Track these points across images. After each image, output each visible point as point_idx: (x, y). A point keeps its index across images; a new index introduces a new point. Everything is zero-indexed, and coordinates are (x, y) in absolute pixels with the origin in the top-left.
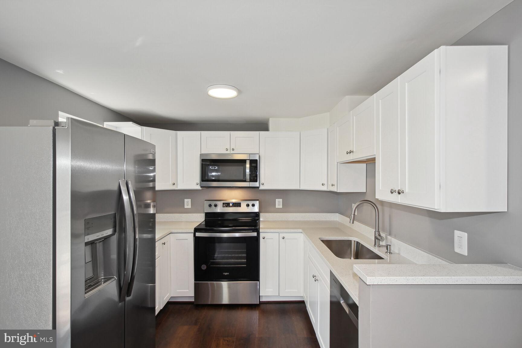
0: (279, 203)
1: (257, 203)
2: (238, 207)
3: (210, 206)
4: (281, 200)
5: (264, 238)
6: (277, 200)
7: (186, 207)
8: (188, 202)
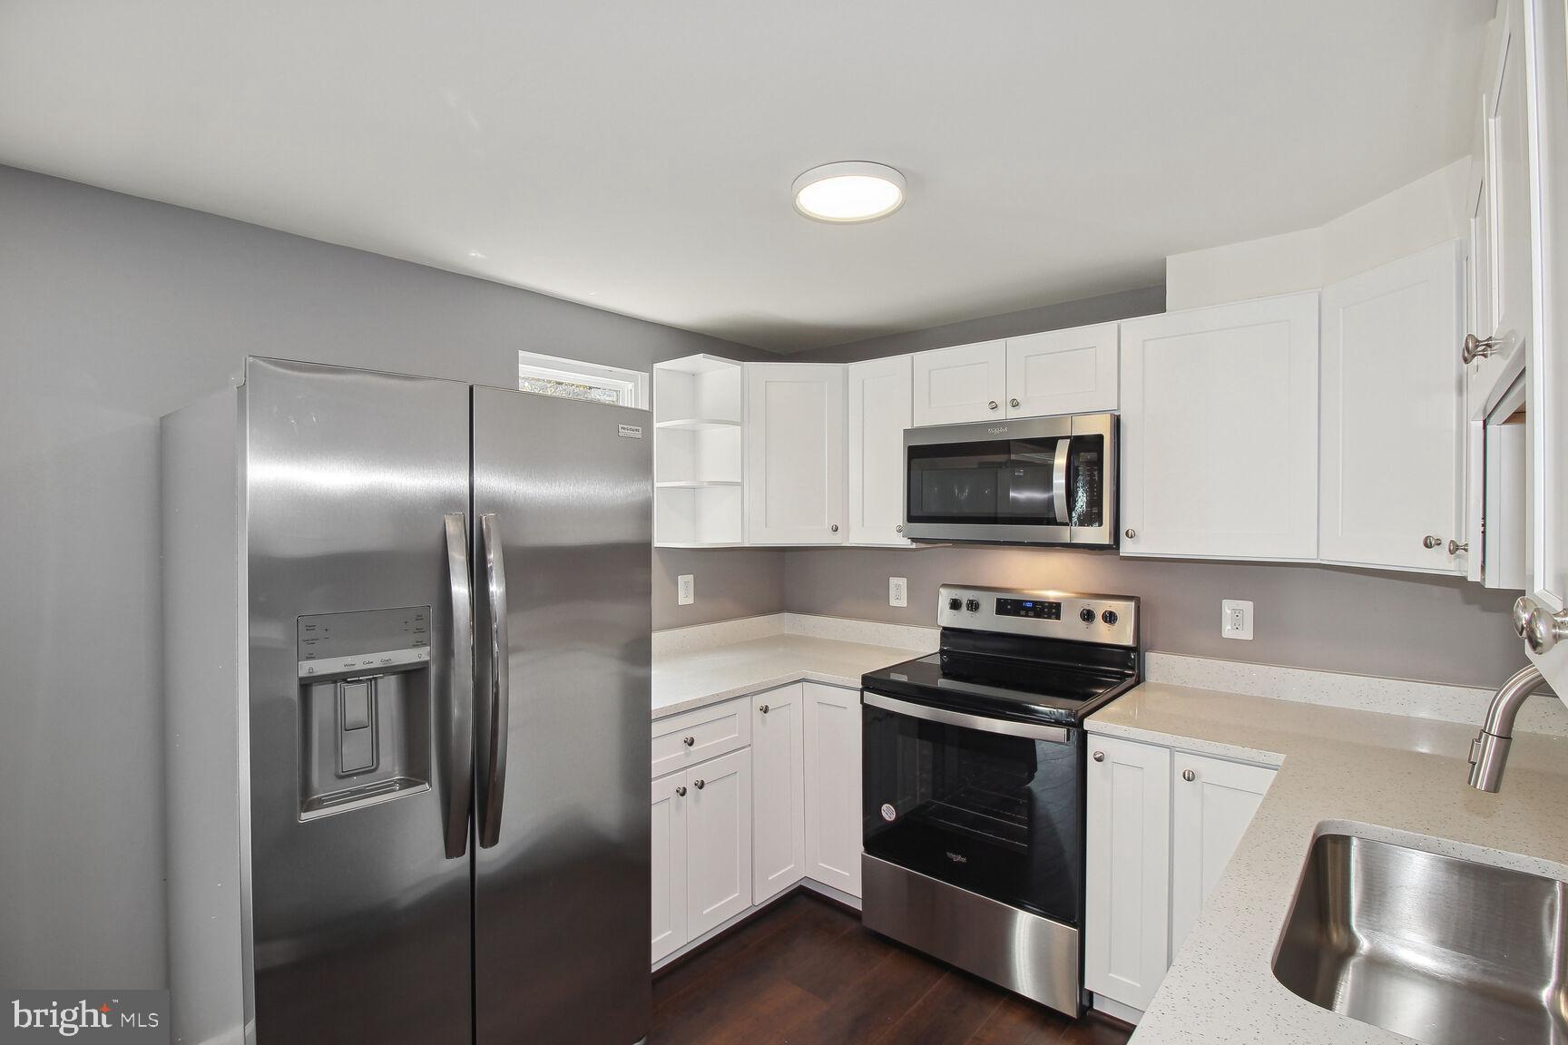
0: (1237, 619)
1: (1125, 610)
2: (1049, 618)
3: (955, 605)
4: (1247, 607)
5: (1099, 760)
6: (1228, 607)
7: (893, 603)
8: (898, 586)
